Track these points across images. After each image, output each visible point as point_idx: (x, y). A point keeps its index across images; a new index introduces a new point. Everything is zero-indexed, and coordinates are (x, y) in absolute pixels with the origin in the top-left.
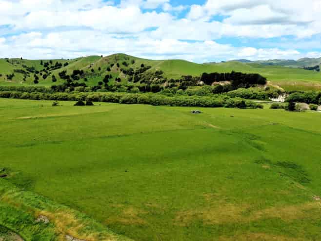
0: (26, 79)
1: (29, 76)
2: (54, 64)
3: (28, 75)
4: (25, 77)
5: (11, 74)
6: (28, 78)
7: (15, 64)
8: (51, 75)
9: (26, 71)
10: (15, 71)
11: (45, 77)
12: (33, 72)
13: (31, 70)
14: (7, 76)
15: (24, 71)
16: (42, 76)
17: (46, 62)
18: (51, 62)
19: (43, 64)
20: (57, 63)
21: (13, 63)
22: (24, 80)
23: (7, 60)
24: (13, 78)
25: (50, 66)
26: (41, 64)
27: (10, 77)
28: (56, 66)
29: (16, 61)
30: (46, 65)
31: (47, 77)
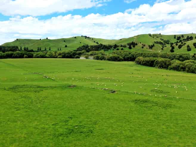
0: (163, 49)
1: (166, 47)
2: (186, 38)
3: (165, 45)
4: (163, 47)
5: (152, 45)
6: (165, 48)
7: (155, 37)
8: (186, 45)
9: (163, 43)
10: (155, 42)
11: (180, 47)
12: (168, 44)
13: (167, 42)
14: (149, 46)
15: (162, 43)
16: (178, 46)
17: (179, 36)
18: (183, 36)
19: (176, 37)
20: (188, 37)
21: (153, 37)
22: (162, 49)
23: (150, 35)
24: (153, 48)
25: (182, 39)
26: (175, 38)
27: (151, 47)
28: (187, 39)
29: (156, 35)
30: (179, 38)
31: (183, 47)
